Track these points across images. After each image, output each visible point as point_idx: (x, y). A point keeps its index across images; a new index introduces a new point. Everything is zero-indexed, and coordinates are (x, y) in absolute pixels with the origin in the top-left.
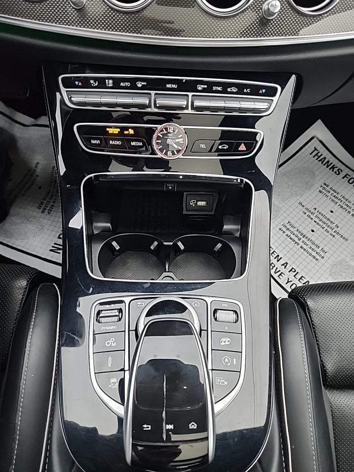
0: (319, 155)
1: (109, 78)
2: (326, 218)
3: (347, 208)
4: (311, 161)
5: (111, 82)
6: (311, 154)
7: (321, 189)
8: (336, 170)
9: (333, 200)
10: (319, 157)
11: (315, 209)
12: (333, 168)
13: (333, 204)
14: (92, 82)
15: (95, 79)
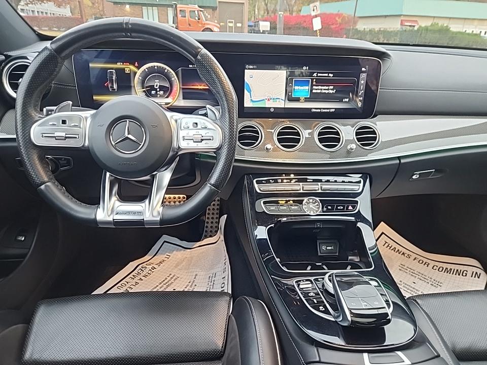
0: (390, 246)
1: (279, 179)
2: (411, 287)
3: (425, 280)
4: (386, 250)
5: (280, 180)
6: (384, 245)
7: (400, 268)
8: (406, 255)
9: (412, 275)
10: (390, 247)
11: (401, 281)
12: (403, 254)
13: (413, 278)
14: (271, 181)
15: (272, 179)
